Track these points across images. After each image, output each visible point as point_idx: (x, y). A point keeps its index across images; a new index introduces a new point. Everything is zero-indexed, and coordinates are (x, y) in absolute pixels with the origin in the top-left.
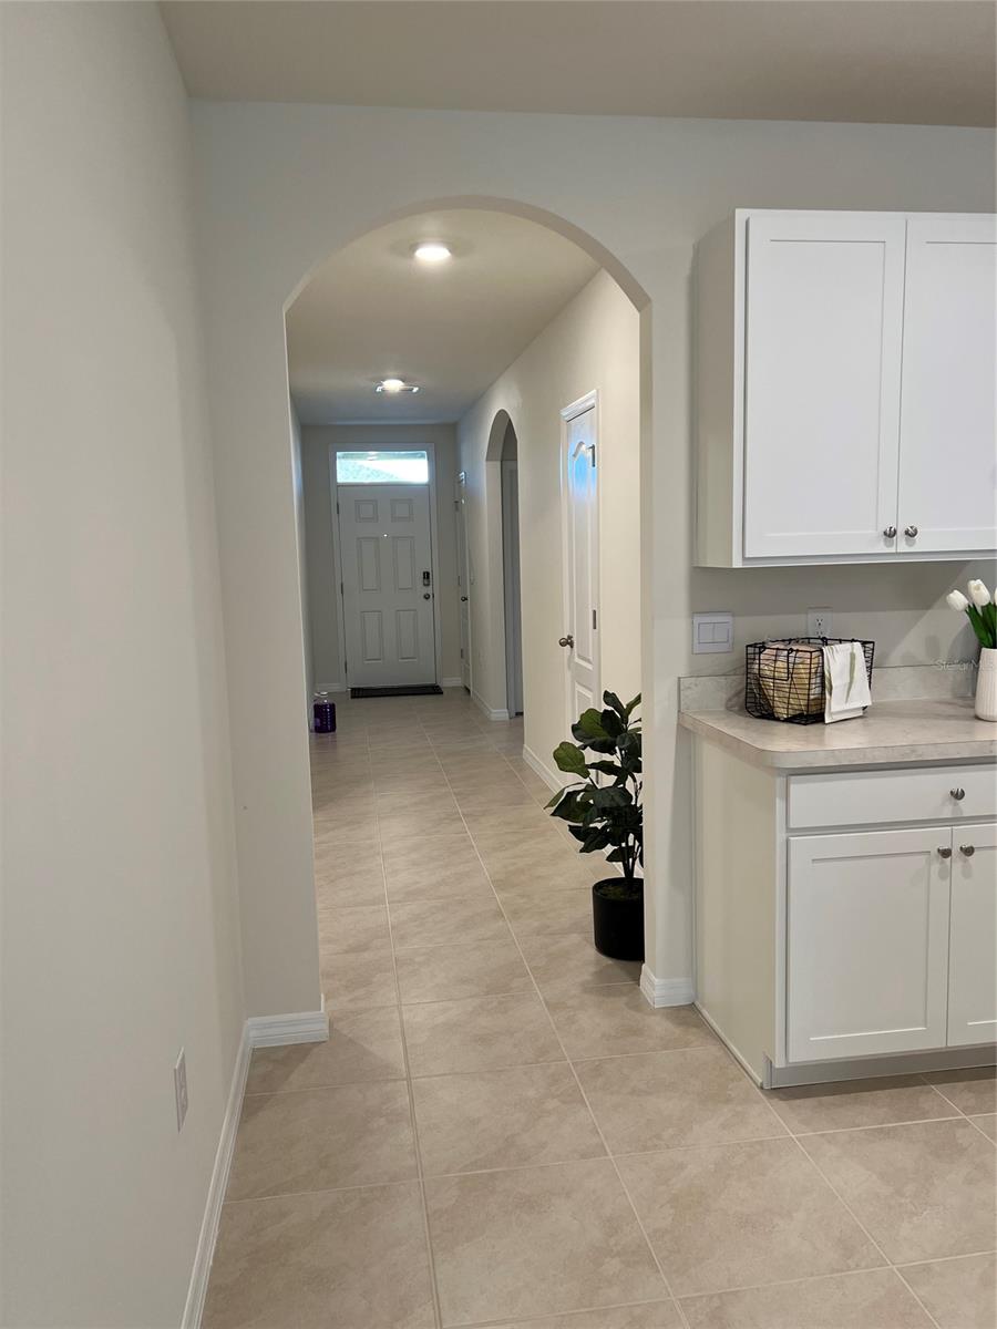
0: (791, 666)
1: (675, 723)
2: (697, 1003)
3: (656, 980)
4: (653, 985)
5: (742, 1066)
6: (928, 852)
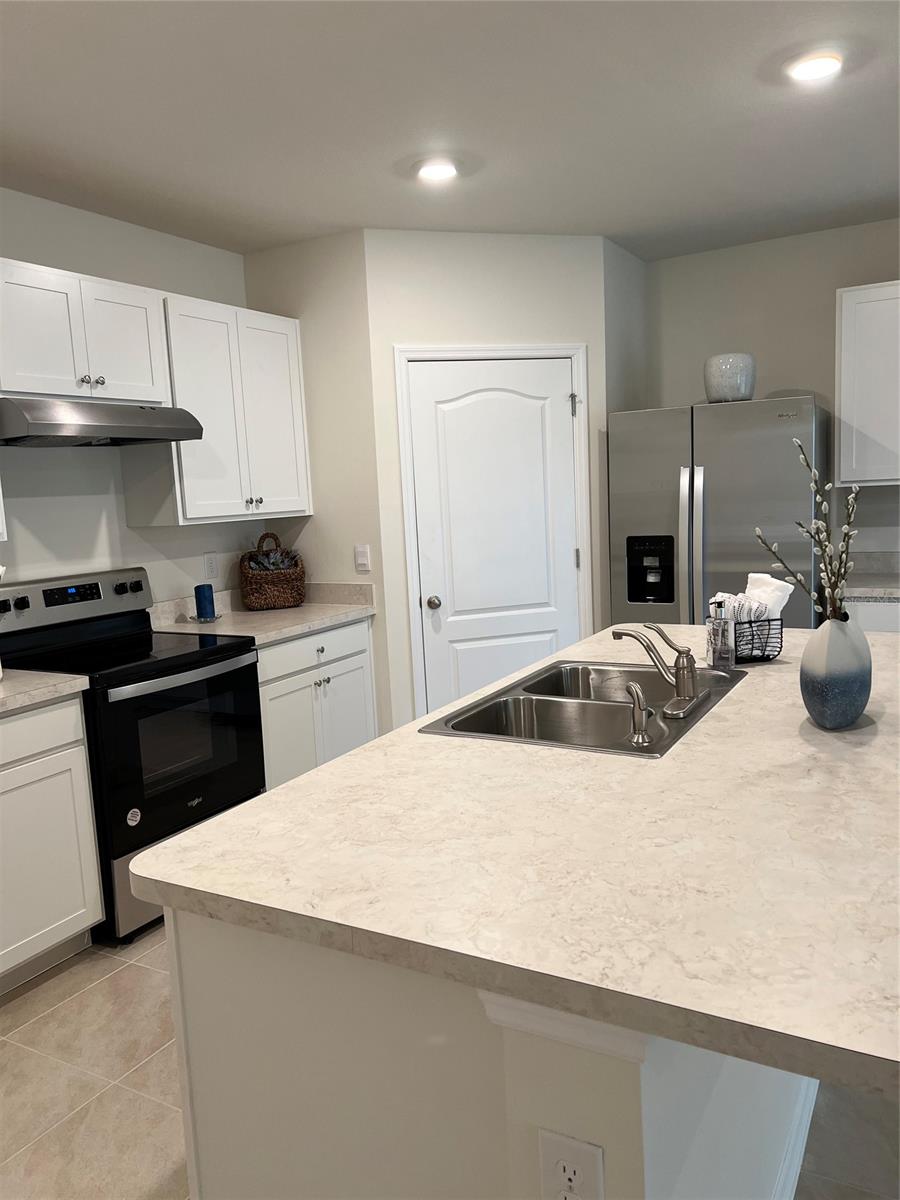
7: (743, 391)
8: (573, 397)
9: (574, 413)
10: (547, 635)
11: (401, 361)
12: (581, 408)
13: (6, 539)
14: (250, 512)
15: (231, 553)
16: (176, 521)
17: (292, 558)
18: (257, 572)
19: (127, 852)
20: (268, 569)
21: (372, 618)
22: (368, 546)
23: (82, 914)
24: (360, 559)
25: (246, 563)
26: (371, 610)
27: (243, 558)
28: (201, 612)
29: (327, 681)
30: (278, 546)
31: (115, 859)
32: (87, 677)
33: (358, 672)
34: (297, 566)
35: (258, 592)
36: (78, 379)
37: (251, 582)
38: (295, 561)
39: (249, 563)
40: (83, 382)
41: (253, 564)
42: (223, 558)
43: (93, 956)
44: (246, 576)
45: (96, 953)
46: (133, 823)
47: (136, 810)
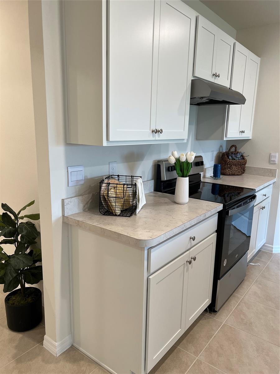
0: (125, 191)
1: (62, 222)
2: (75, 345)
3: (57, 343)
4: (55, 347)
5: (108, 371)
6: (184, 264)
14: (240, 136)
15: (217, 152)
16: (222, 138)
17: (242, 156)
18: (231, 160)
19: (222, 277)
20: (235, 159)
21: (274, 183)
22: (277, 154)
23: (207, 302)
24: (272, 158)
25: (226, 156)
26: (275, 180)
27: (223, 154)
28: (215, 175)
29: (264, 208)
30: (235, 151)
31: (219, 279)
32: (223, 204)
33: (268, 204)
34: (244, 159)
35: (229, 168)
36: (212, 74)
37: (227, 164)
38: (243, 157)
39: (228, 157)
40: (213, 75)
41: (230, 157)
42: (215, 153)
43: (205, 316)
44: (226, 161)
45: (205, 315)
46: (225, 265)
47: (226, 260)
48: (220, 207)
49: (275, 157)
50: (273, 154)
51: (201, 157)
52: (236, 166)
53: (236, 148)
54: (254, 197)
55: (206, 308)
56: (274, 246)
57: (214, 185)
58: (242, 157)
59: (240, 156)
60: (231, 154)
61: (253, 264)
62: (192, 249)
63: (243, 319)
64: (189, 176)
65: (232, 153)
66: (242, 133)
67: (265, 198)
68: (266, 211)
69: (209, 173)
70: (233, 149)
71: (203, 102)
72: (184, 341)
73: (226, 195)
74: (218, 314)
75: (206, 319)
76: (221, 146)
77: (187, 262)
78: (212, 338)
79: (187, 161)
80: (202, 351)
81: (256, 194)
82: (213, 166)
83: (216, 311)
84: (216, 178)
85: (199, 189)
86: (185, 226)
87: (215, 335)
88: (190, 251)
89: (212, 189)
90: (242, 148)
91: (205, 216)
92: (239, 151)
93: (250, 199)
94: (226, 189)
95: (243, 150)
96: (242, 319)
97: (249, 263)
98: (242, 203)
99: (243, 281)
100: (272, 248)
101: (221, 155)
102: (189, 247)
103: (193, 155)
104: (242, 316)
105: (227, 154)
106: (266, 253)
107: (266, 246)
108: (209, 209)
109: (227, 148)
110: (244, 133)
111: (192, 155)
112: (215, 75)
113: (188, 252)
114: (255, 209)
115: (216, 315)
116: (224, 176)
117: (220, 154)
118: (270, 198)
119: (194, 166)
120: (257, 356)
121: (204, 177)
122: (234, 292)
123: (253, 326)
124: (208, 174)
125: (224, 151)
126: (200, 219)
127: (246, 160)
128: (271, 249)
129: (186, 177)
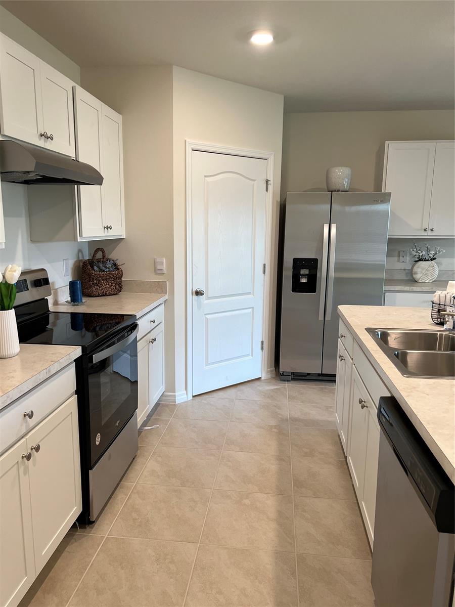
6: (18, 462)
7: (346, 186)
8: (267, 181)
9: (267, 190)
10: (248, 310)
11: (189, 150)
12: (270, 187)
13: (4, 247)
14: (105, 235)
15: (75, 260)
16: (75, 239)
17: (115, 264)
18: (98, 273)
19: (96, 463)
20: (104, 271)
21: (165, 301)
22: (164, 259)
23: (75, 510)
24: (158, 266)
25: (89, 267)
26: (166, 297)
27: (85, 264)
28: (74, 299)
29: (155, 340)
30: (104, 257)
31: (91, 469)
32: (81, 347)
33: (161, 334)
34: (118, 269)
35: (97, 285)
36: (39, 133)
37: (93, 279)
38: (116, 266)
39: (92, 267)
40: (41, 136)
41: (95, 268)
42: (71, 263)
43: (75, 537)
44: (90, 275)
45: (74, 535)
46: (97, 443)
47: (99, 434)
48: (77, 352)
49: (162, 263)
50: (158, 260)
51: (43, 270)
52: (106, 280)
53: (103, 252)
54: (134, 326)
55: (75, 523)
56: (176, 394)
57: (74, 315)
58: (114, 267)
59: (110, 266)
60: (97, 263)
61: (149, 428)
62: (30, 434)
63: (136, 519)
64: (14, 308)
65: (99, 261)
66: (107, 229)
67: (154, 325)
68: (160, 345)
69: (65, 296)
70: (99, 255)
71: (32, 179)
72: (39, 593)
73: (97, 329)
74: (96, 525)
75: (76, 542)
76: (80, 251)
77: (23, 457)
78: (88, 569)
79: (6, 282)
80: (72, 597)
81: (138, 322)
82: (69, 284)
83: (94, 522)
84: (76, 303)
85: (48, 324)
86: (8, 397)
87: (92, 562)
88: (27, 437)
89: (71, 323)
90: (115, 252)
91: (49, 371)
92: (110, 257)
93: (128, 331)
94: (96, 319)
95: (115, 255)
96: (134, 520)
97: (143, 428)
98: (116, 339)
99: (135, 460)
100: (175, 396)
101: (82, 264)
102: (24, 431)
103: (15, 271)
104: (134, 515)
105: (91, 263)
106: (167, 406)
107: (167, 396)
108: (55, 359)
109: (90, 254)
110: (111, 229)
111: (13, 271)
112: (43, 135)
113: (23, 440)
114: (140, 345)
115: (93, 528)
116: (90, 298)
117: (79, 263)
118: (162, 325)
119: (32, 287)
120: (157, 570)
121: (56, 303)
122: (121, 481)
123: (151, 525)
124: (62, 298)
125: (87, 258)
126: (40, 379)
127: (122, 271)
128: (173, 398)
129: (8, 310)
